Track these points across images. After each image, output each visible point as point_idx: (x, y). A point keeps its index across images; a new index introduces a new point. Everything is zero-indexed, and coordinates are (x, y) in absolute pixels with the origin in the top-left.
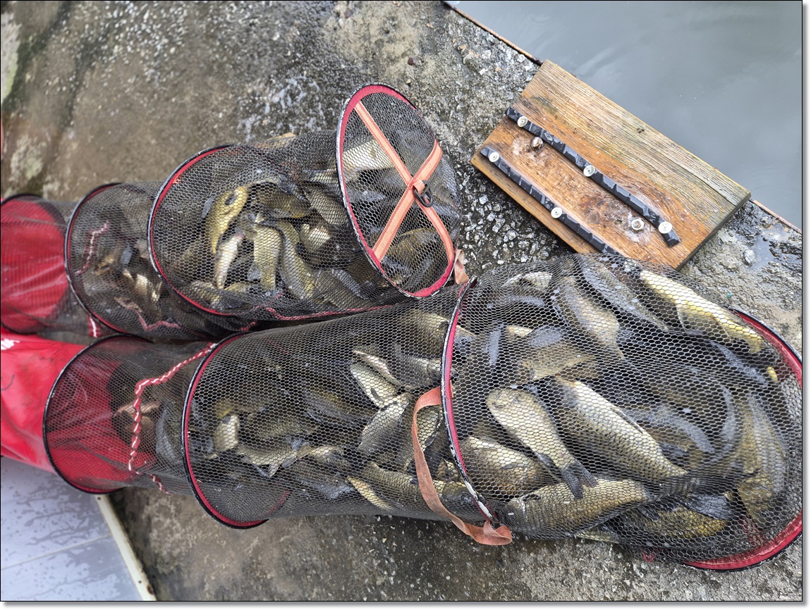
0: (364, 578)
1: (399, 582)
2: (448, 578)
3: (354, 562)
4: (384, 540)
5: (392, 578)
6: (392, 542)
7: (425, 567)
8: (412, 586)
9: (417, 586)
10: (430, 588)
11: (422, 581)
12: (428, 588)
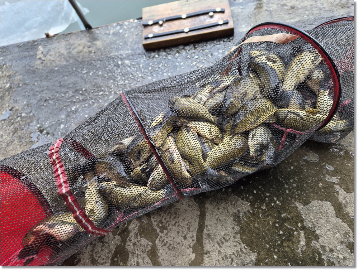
0: (268, 224)
1: (282, 199)
2: (292, 168)
3: (256, 225)
4: (255, 192)
5: (278, 202)
6: (259, 188)
7: (280, 177)
8: (287, 192)
9: (288, 189)
10: (293, 182)
11: (287, 184)
12: (293, 183)
